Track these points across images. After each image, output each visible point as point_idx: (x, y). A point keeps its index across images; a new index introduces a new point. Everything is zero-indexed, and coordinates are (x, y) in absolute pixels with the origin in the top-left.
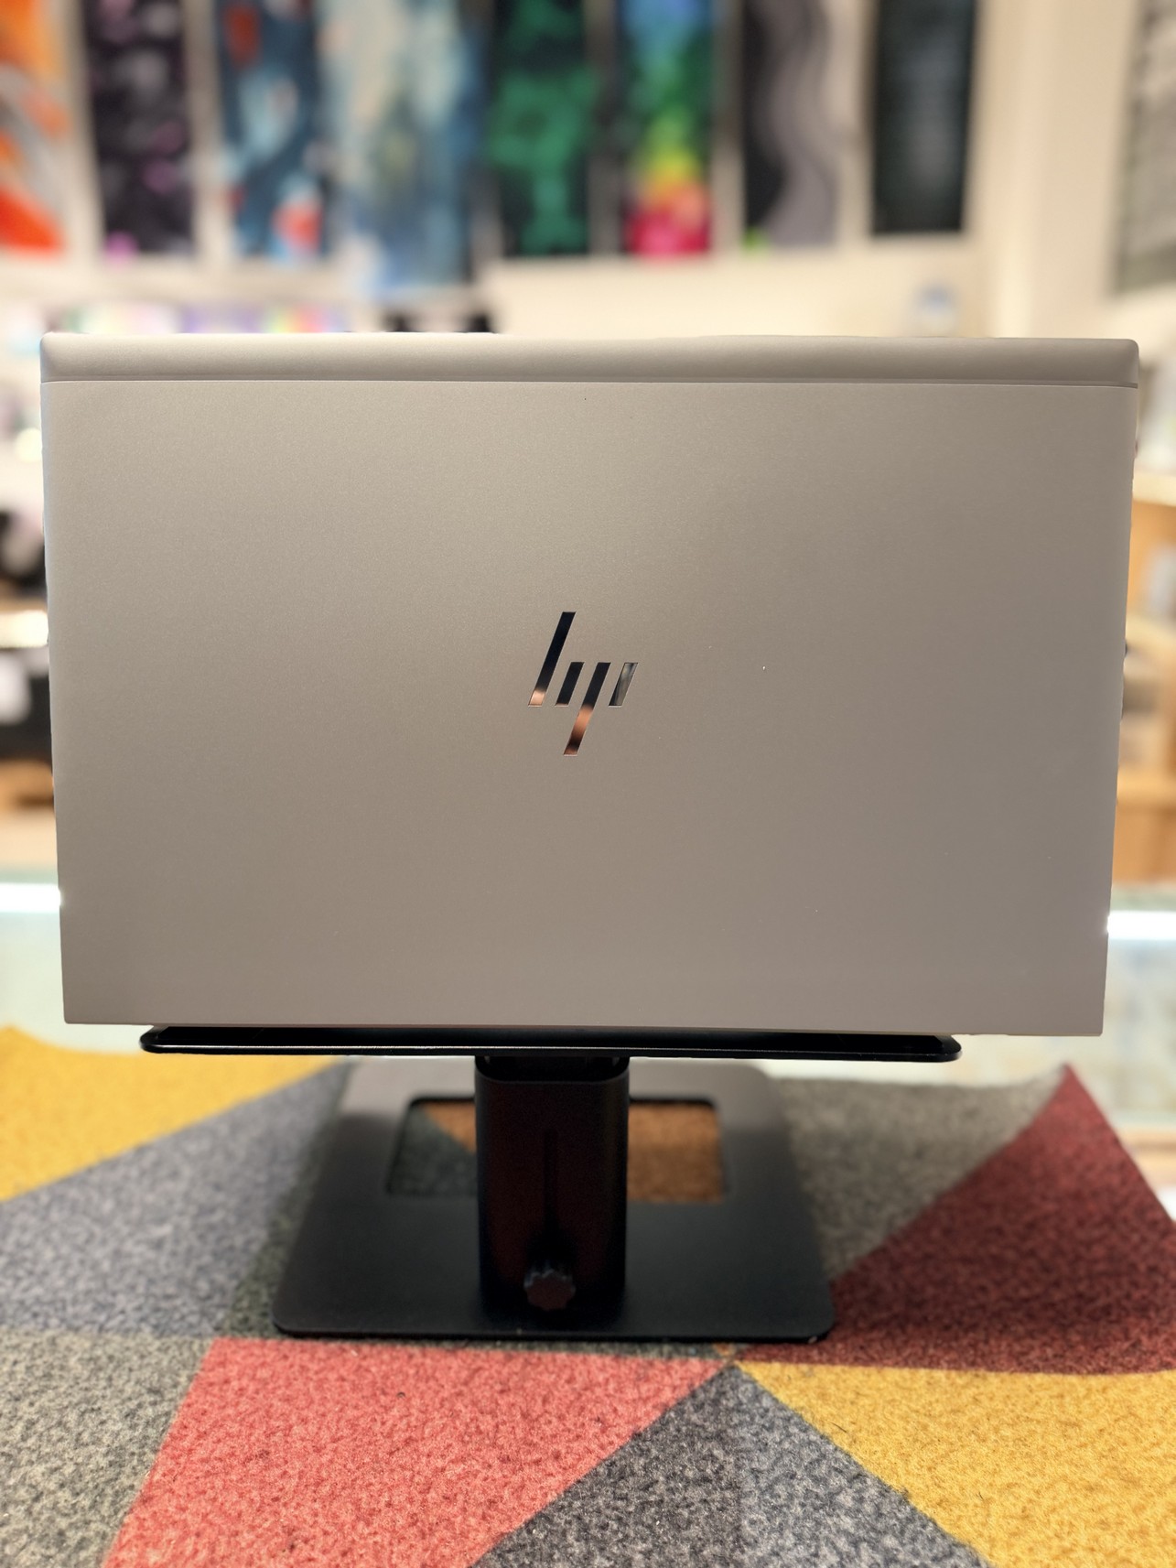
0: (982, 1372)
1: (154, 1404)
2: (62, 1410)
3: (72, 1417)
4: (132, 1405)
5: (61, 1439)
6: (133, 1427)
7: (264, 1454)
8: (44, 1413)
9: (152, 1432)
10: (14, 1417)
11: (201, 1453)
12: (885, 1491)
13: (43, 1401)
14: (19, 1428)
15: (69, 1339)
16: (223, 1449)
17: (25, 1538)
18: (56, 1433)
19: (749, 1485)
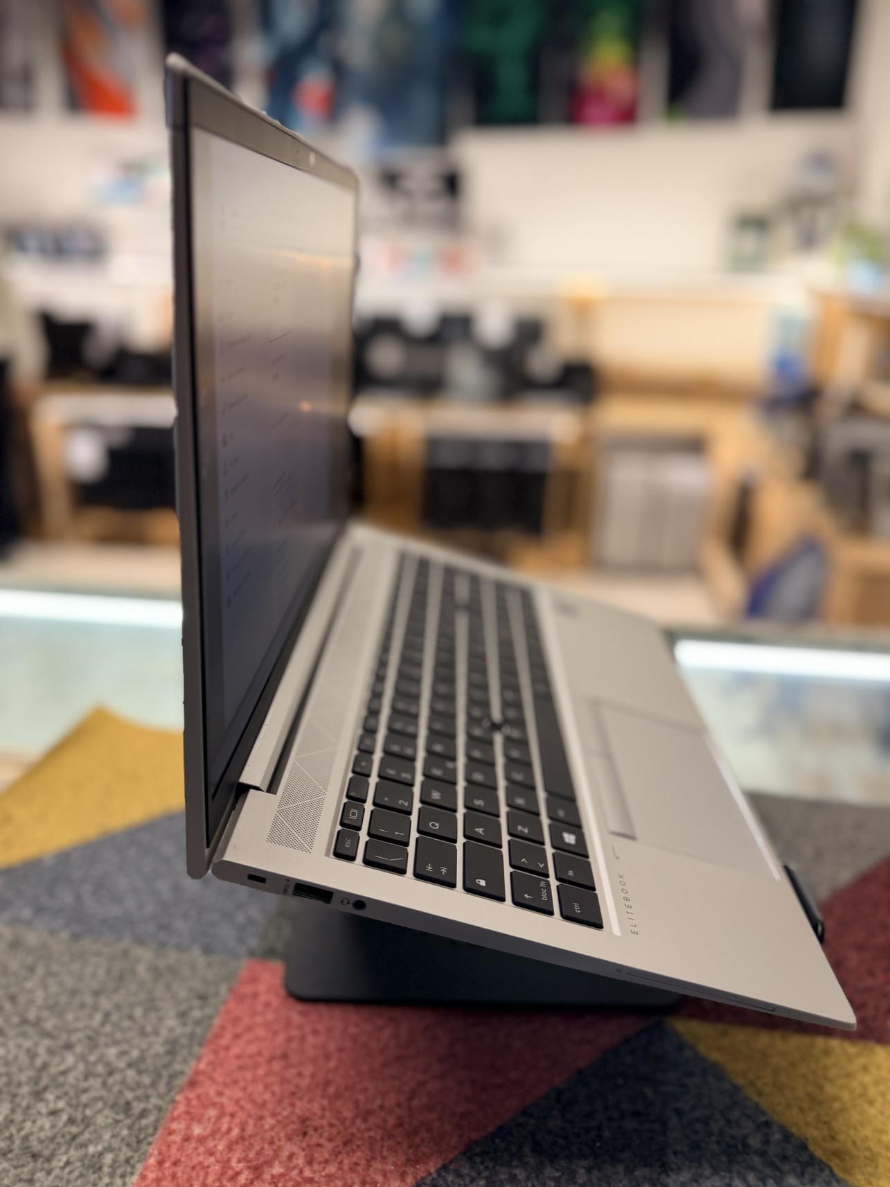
0: (871, 1044)
1: (201, 1008)
2: (132, 1005)
3: (138, 1012)
4: (184, 1007)
5: (130, 1029)
6: (184, 1024)
7: (284, 1056)
8: (118, 1007)
9: (199, 1030)
10: (95, 1008)
11: (235, 1050)
12: (787, 1136)
13: (118, 997)
14: (98, 1018)
15: (138, 951)
16: (252, 1049)
17: (100, 1105)
18: (126, 1024)
19: (674, 1121)
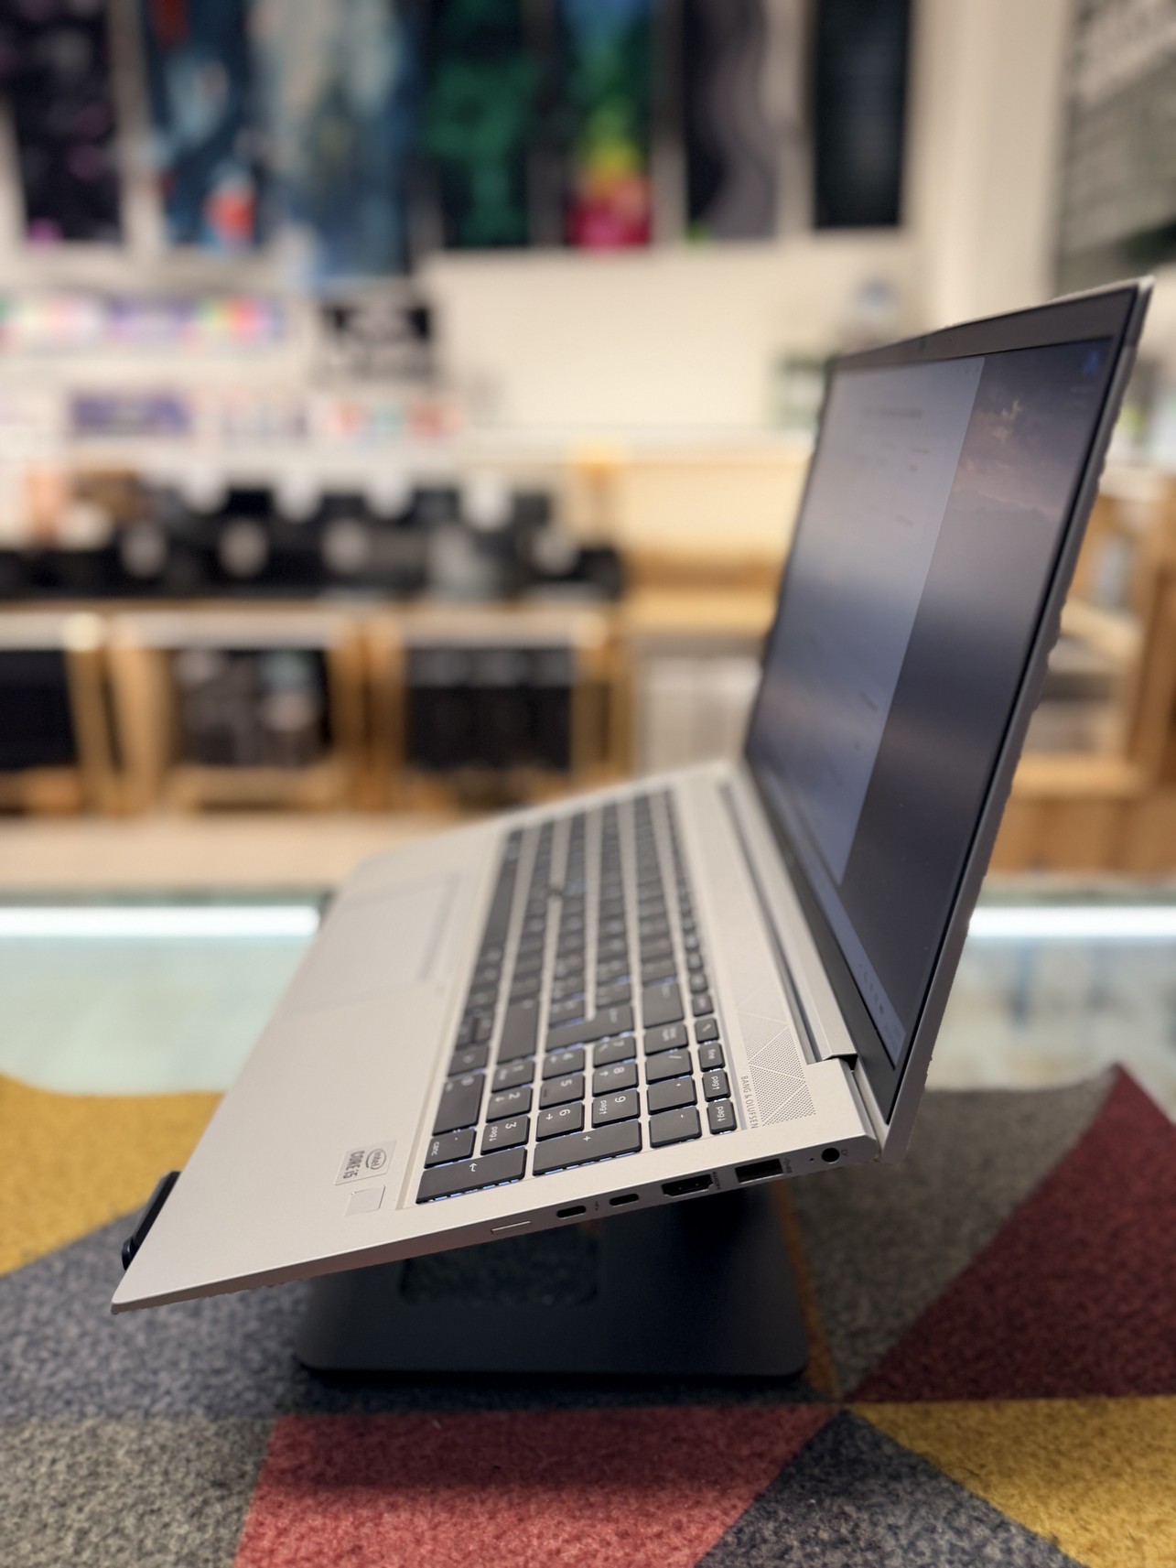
0: (1103, 1399)
1: (221, 1499)
2: (117, 1513)
3: (129, 1522)
4: (196, 1502)
5: (121, 1550)
6: (201, 1528)
7: (356, 1550)
8: (96, 1519)
9: (223, 1532)
10: (62, 1526)
11: (284, 1554)
12: (1031, 1539)
13: (93, 1505)
14: (70, 1539)
15: (110, 1429)
16: (307, 1547)
18: (114, 1542)
19: (889, 1544)
